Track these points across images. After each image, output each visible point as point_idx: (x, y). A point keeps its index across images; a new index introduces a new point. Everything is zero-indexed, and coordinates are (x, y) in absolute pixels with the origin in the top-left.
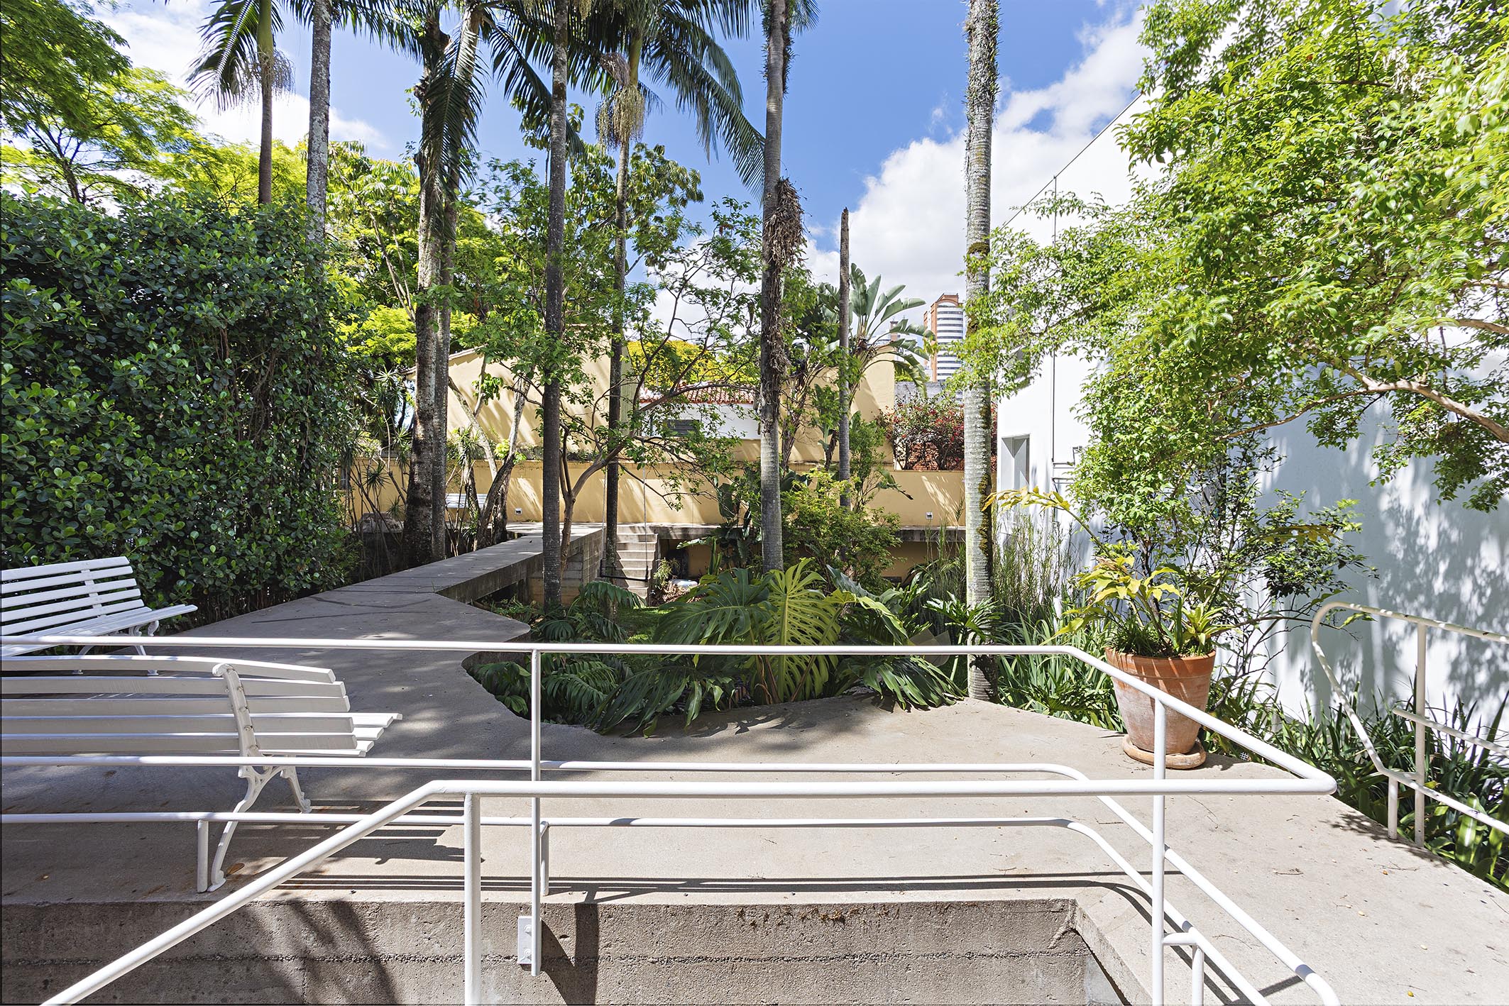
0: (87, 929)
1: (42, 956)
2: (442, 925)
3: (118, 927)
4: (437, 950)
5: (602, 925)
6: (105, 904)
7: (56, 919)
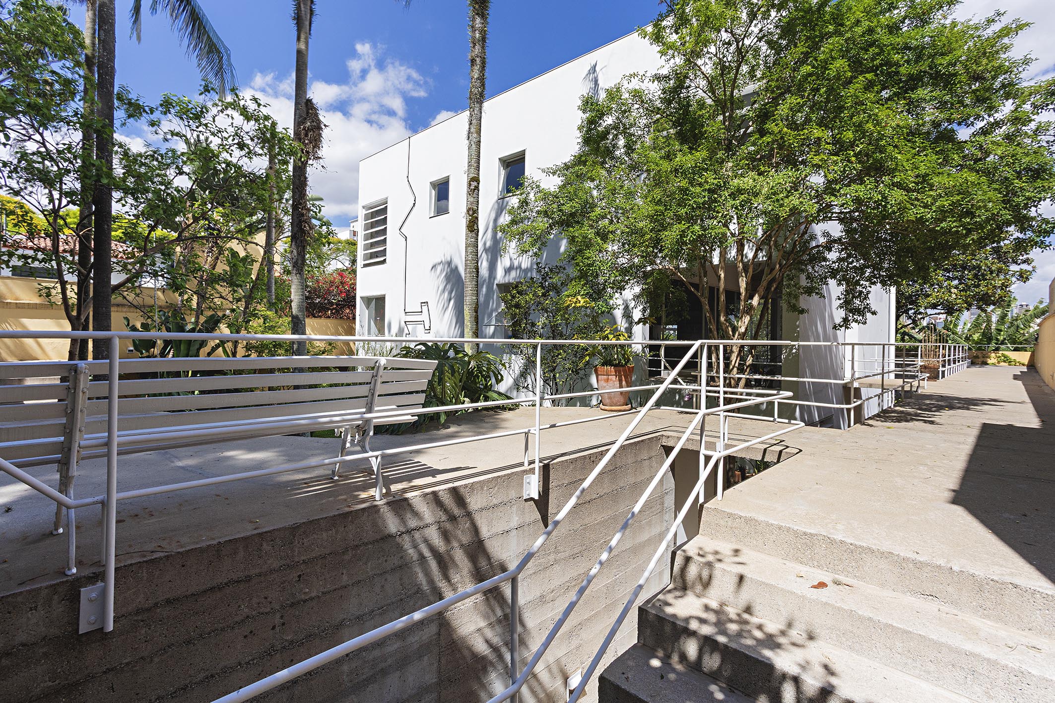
0: (324, 535)
1: (296, 559)
2: (496, 489)
3: (343, 529)
4: (495, 501)
5: (551, 472)
6: (335, 516)
7: (304, 533)
